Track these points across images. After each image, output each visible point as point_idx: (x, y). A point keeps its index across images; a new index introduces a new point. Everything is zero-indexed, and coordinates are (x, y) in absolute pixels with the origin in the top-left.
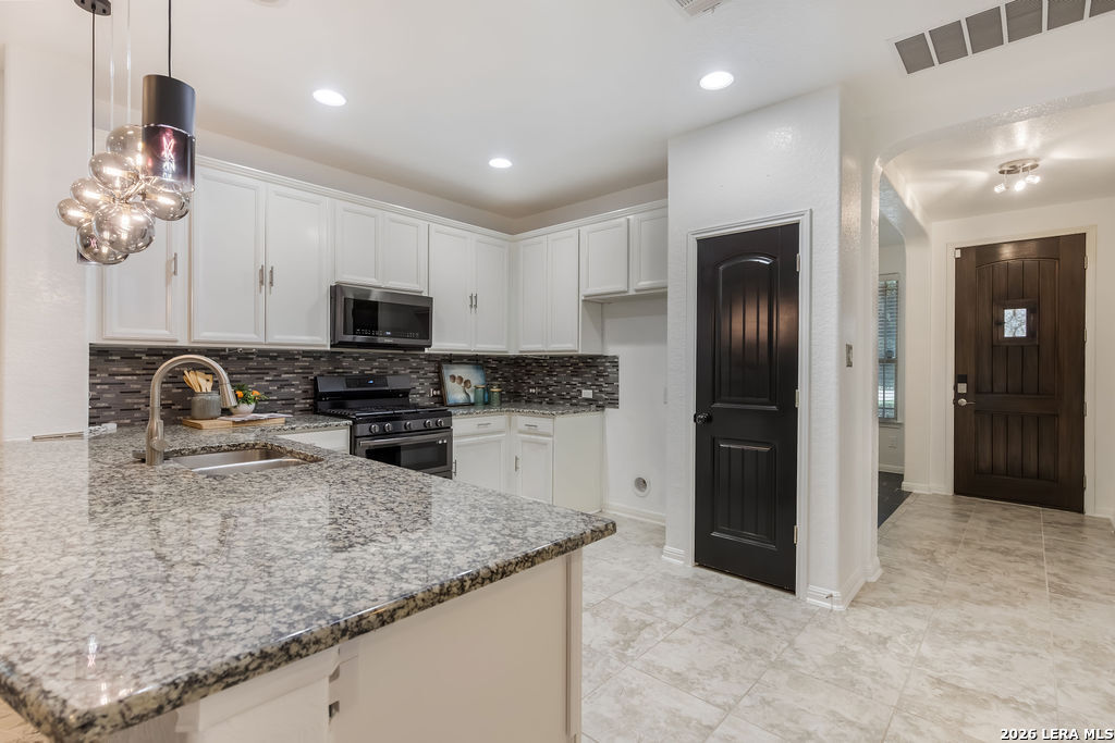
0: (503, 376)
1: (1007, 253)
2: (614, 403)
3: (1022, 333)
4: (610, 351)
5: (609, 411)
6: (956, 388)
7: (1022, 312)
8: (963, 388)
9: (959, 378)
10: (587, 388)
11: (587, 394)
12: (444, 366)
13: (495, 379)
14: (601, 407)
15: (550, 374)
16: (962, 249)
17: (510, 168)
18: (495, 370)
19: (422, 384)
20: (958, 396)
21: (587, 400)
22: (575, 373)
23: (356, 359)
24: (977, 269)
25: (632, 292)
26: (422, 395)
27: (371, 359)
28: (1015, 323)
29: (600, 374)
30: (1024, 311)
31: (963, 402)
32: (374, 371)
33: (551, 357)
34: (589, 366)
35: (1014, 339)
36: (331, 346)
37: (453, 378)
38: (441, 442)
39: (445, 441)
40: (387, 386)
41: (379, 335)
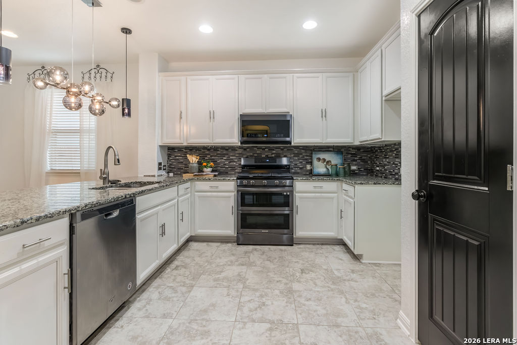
0: (361, 159)
12: (313, 152)
13: (354, 160)
18: (354, 155)
19: (301, 162)
23: (264, 149)
26: (301, 168)
27: (271, 149)
32: (273, 155)
36: (241, 143)
37: (319, 159)
38: (285, 194)
39: (288, 194)
40: (276, 162)
41: (260, 137)
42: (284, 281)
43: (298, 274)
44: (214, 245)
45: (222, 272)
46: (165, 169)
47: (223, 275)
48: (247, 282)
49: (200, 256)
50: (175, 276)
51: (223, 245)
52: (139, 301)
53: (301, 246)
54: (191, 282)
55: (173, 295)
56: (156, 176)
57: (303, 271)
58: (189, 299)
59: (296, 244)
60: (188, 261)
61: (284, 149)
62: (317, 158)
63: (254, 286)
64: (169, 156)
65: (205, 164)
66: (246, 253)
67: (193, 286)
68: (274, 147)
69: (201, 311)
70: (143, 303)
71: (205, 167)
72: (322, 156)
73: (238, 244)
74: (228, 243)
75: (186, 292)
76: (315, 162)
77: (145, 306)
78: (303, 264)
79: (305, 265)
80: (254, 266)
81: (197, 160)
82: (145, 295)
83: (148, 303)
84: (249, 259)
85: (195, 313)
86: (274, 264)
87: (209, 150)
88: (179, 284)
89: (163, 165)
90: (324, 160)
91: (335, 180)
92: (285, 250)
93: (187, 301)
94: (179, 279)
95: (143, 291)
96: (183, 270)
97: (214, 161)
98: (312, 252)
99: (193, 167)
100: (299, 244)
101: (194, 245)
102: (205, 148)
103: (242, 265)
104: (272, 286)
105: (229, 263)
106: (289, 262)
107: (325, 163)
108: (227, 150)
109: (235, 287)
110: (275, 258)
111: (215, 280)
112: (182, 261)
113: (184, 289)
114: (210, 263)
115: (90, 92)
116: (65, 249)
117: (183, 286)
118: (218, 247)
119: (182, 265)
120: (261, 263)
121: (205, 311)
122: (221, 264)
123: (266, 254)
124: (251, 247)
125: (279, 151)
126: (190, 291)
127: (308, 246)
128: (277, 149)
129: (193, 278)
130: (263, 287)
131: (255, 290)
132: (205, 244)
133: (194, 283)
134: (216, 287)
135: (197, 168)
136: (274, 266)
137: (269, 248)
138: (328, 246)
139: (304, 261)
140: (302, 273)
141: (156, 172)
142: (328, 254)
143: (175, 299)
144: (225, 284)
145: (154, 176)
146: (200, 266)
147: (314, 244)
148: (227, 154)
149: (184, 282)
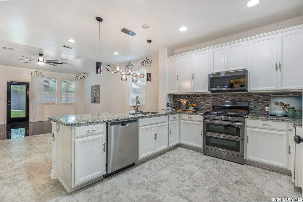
12: (272, 97)
19: (260, 105)
26: (260, 110)
27: (234, 96)
32: (236, 100)
36: (211, 92)
37: (277, 103)
38: (237, 127)
39: (239, 127)
40: (237, 105)
41: (222, 88)
42: (217, 183)
43: (231, 183)
44: (190, 151)
45: (183, 166)
46: (172, 107)
47: (183, 167)
48: (193, 176)
49: (178, 155)
50: (160, 161)
51: (195, 153)
52: (140, 166)
53: (251, 167)
54: (165, 166)
55: (154, 169)
56: (166, 110)
57: (237, 183)
58: (158, 173)
59: (247, 164)
60: (171, 155)
61: (245, 95)
62: (275, 102)
63: (195, 179)
64: (174, 99)
65: (190, 104)
66: (206, 160)
67: (164, 168)
68: (236, 94)
69: (160, 180)
70: (141, 167)
71: (189, 106)
72: (280, 100)
73: (204, 154)
74: (198, 152)
75: (160, 170)
76: (273, 105)
77: (140, 169)
78: (241, 178)
79: (242, 180)
80: (205, 169)
81: (186, 102)
82: (143, 165)
83: (142, 169)
84: (205, 164)
85: (157, 180)
86: (218, 172)
87: (194, 96)
88: (159, 165)
89: (170, 104)
90: (282, 104)
91: (284, 120)
92: (235, 166)
93: (157, 173)
94: (161, 163)
95: (144, 163)
96: (166, 159)
97: (197, 103)
98: (257, 173)
99: (183, 106)
100: (250, 165)
101: (180, 149)
102: (192, 95)
103: (198, 166)
104: (207, 183)
105: (191, 163)
106: (231, 174)
107: (283, 106)
108: (204, 96)
109: (184, 176)
110: (223, 169)
111: (177, 169)
112: (168, 155)
113: (160, 168)
114: (181, 159)
115: (131, 73)
116: (104, 135)
117: (161, 166)
118: (191, 153)
119: (167, 157)
120: (210, 169)
121: (162, 181)
122: (187, 162)
123: (218, 164)
124: (211, 158)
125: (241, 97)
126: (162, 170)
127: (257, 168)
128: (239, 95)
129: (167, 165)
130: (201, 181)
131: (194, 181)
132: (186, 149)
133: (166, 166)
134: (175, 172)
135: (185, 106)
136: (217, 173)
137: (224, 162)
138: (277, 174)
139: (243, 177)
140: (235, 184)
141: (165, 107)
142: (271, 179)
143: (153, 171)
144: (181, 172)
145: (165, 110)
146: (175, 160)
147: (263, 168)
148: (204, 99)
149: (162, 165)
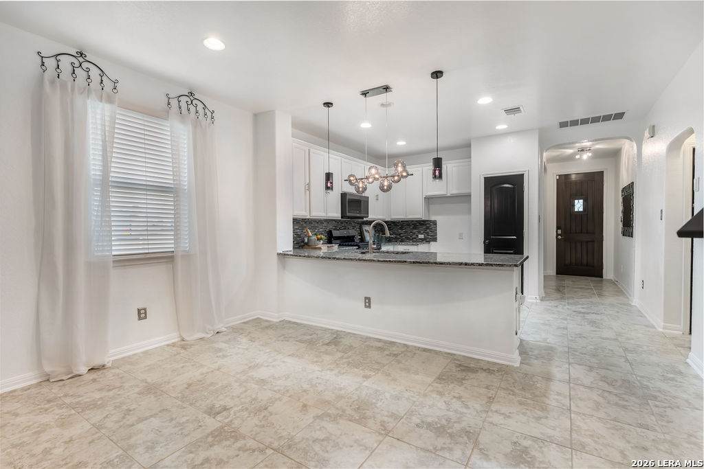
1: (573, 177)
2: (435, 240)
3: (581, 209)
4: (433, 218)
5: (432, 243)
6: (557, 232)
7: (581, 201)
8: (560, 232)
9: (558, 228)
10: (422, 234)
11: (421, 236)
14: (429, 242)
15: (401, 229)
16: (559, 175)
17: (405, 145)
20: (557, 235)
21: (420, 239)
22: (415, 228)
24: (564, 183)
25: (449, 195)
28: (579, 205)
29: (428, 228)
30: (582, 201)
31: (560, 237)
33: (402, 221)
34: (421, 224)
35: (579, 212)
